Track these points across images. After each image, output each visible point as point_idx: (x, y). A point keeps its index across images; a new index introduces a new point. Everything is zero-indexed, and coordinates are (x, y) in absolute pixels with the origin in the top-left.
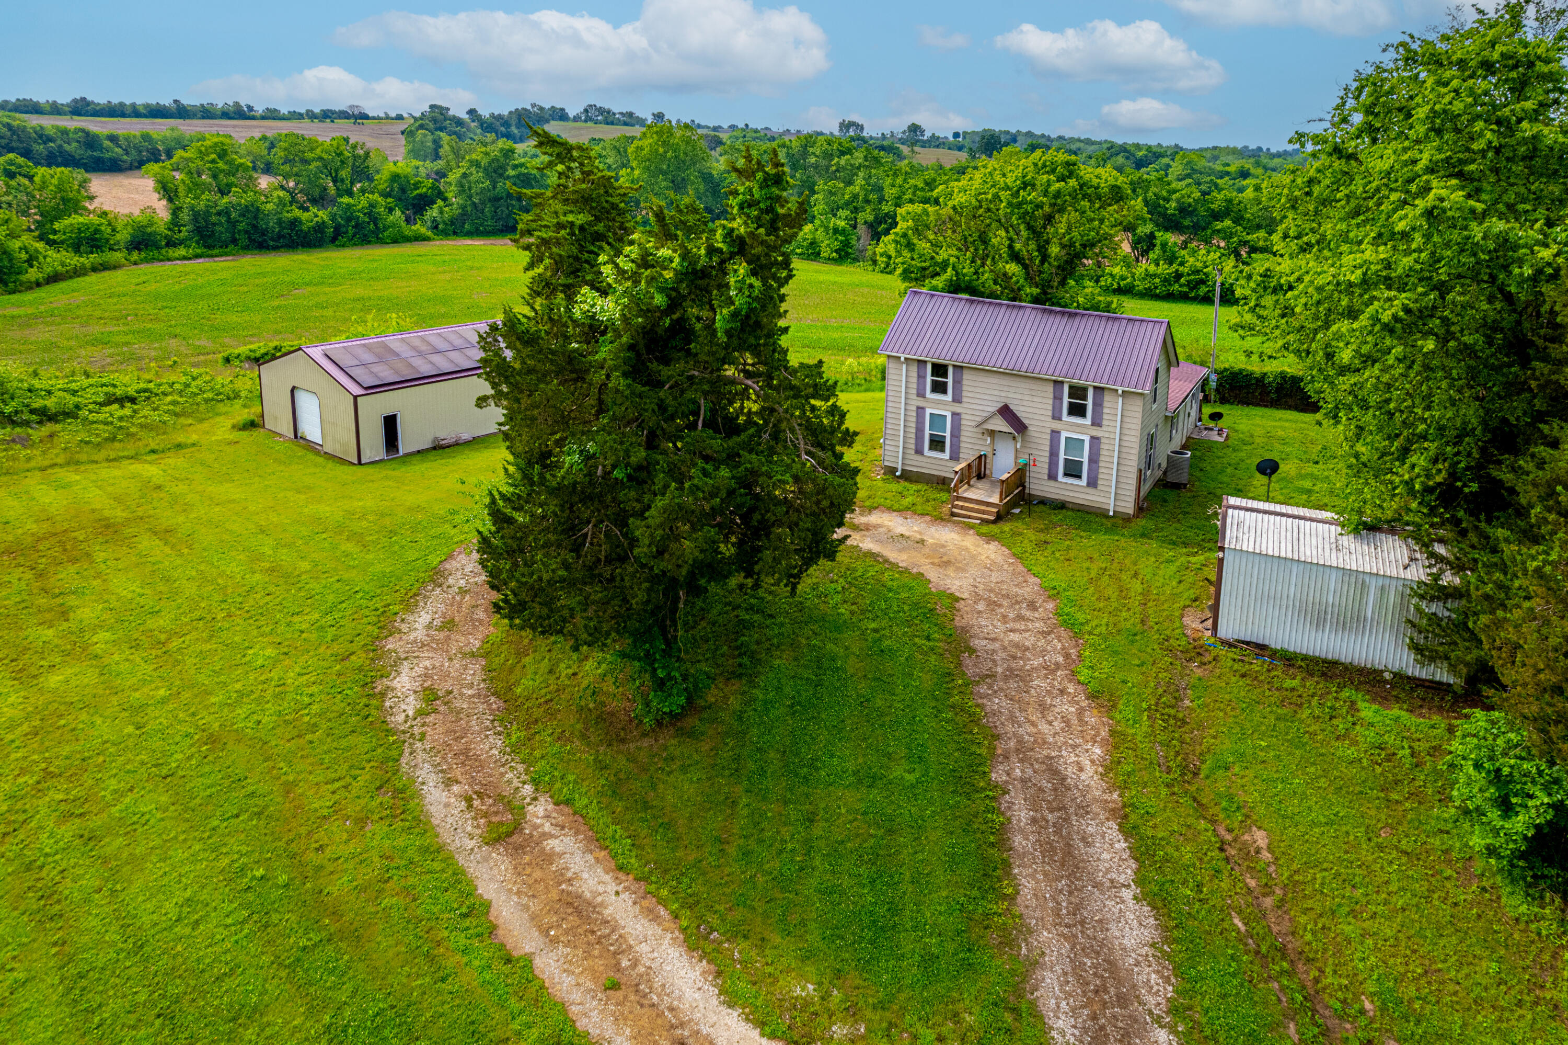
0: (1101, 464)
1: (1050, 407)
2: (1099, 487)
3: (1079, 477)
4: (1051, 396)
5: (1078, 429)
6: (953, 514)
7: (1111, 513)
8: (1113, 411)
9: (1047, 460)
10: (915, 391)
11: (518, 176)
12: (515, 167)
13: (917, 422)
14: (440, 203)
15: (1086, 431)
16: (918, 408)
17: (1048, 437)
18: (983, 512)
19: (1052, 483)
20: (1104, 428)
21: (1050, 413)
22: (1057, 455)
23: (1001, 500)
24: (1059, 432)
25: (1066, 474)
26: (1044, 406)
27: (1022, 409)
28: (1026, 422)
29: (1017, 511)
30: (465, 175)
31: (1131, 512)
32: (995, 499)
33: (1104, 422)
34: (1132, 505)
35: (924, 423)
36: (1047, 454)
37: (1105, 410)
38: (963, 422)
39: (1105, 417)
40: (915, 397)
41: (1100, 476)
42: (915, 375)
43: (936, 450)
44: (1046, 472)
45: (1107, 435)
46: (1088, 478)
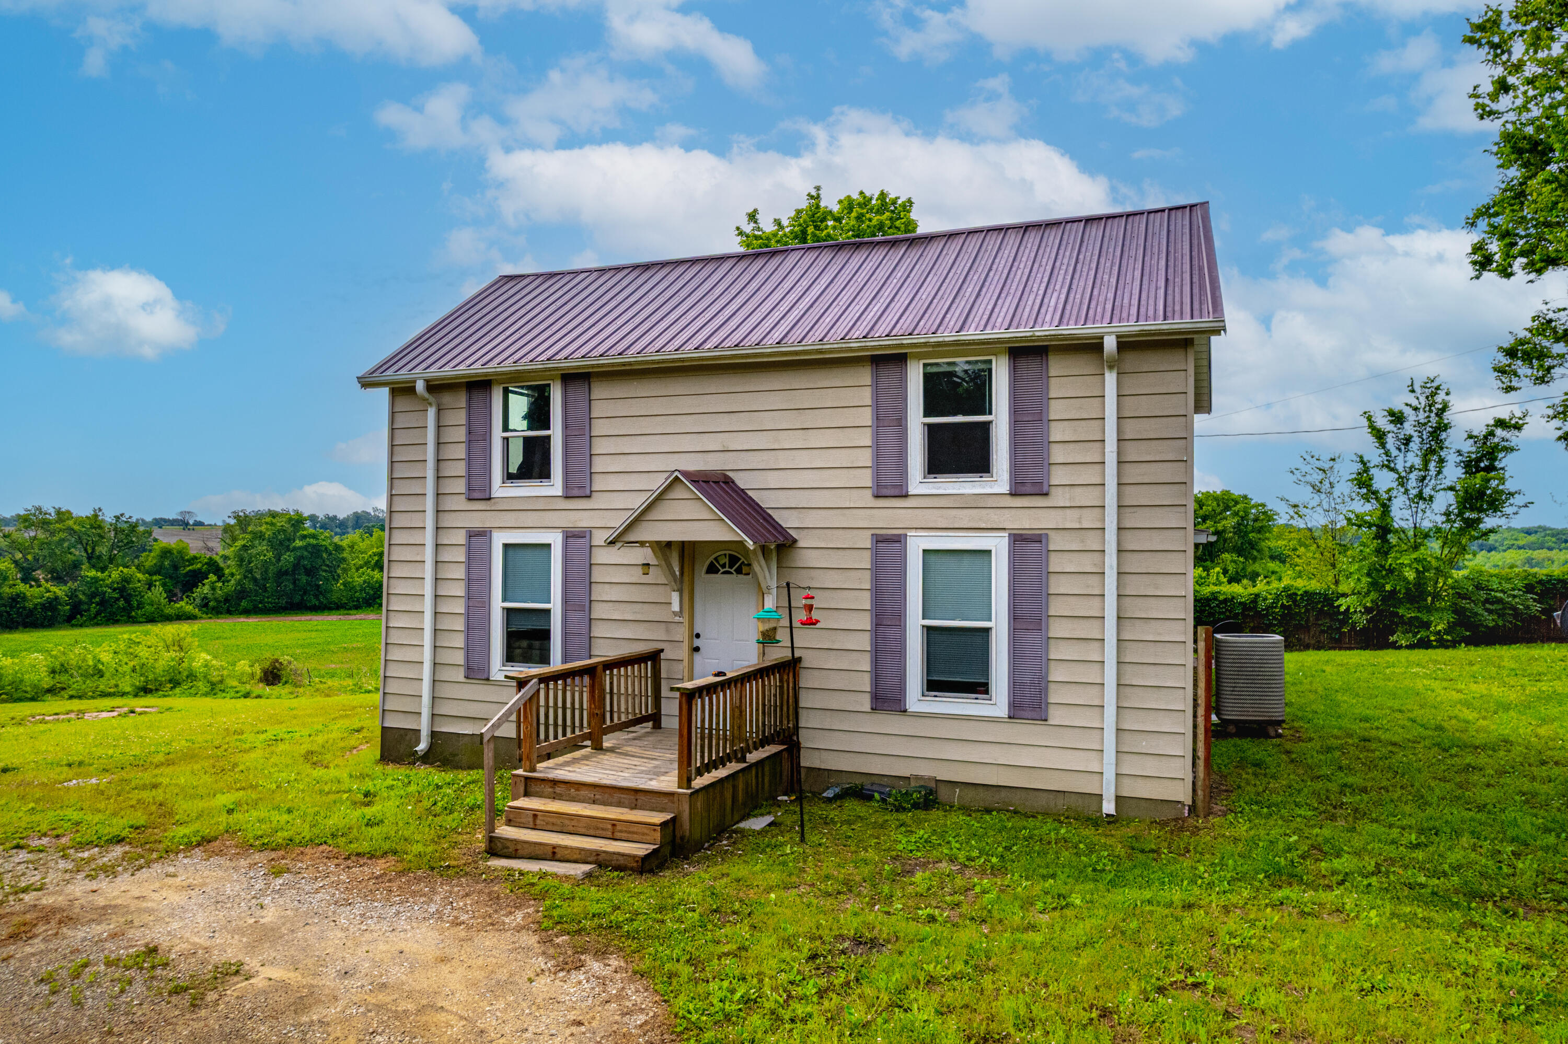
0: (1057, 629)
1: (865, 458)
2: (1056, 716)
3: (980, 688)
4: (866, 417)
5: (965, 518)
6: (496, 848)
7: (1109, 807)
8: (1087, 431)
9: (864, 642)
10: (460, 486)
11: (305, 548)
12: (304, 537)
13: (469, 581)
14: (213, 578)
15: (995, 518)
16: (472, 535)
17: (865, 561)
18: (613, 830)
19: (889, 723)
20: (1059, 497)
21: (866, 478)
22: (899, 617)
23: (685, 780)
24: (899, 540)
25: (934, 686)
26: (842, 458)
27: (773, 480)
28: (787, 521)
29: (757, 824)
30: (245, 548)
31: (1182, 793)
33: (1058, 476)
34: (1182, 769)
35: (487, 580)
36: (865, 622)
37: (1057, 433)
39: (1058, 454)
41: (1057, 674)
43: (522, 656)
44: (865, 683)
45: (1070, 520)
46: (1015, 685)
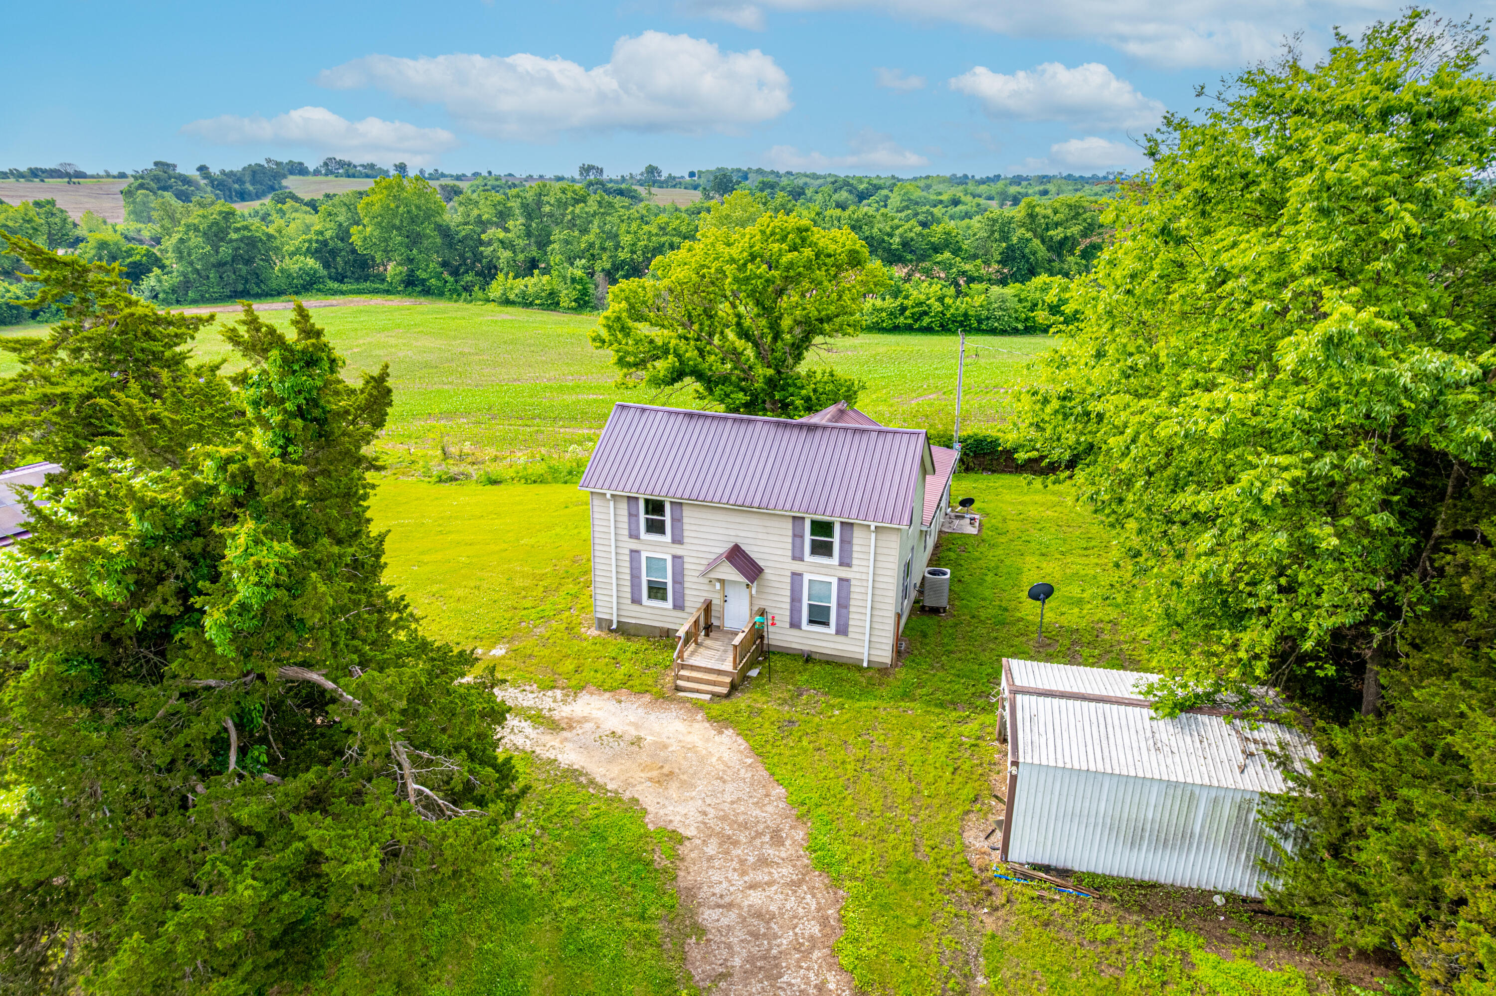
0: (852, 609)
1: (790, 546)
2: (851, 635)
3: (826, 624)
4: (790, 533)
5: (823, 570)
6: (678, 689)
7: (865, 665)
8: (864, 549)
9: (788, 606)
10: (626, 532)
11: (241, 240)
12: (237, 230)
13: (632, 568)
14: (156, 271)
15: (833, 572)
16: (632, 551)
17: (789, 580)
18: (714, 683)
19: (795, 632)
20: (854, 568)
21: (790, 553)
22: (800, 601)
23: (735, 668)
24: (801, 575)
25: (811, 622)
26: (782, 545)
27: (755, 549)
28: (761, 564)
29: (754, 673)
30: (181, 240)
31: (889, 661)
32: (728, 666)
33: (855, 562)
34: (888, 654)
35: (640, 568)
36: (788, 600)
37: (855, 548)
38: (686, 566)
39: (855, 555)
40: (627, 539)
41: (851, 622)
42: (626, 513)
43: (656, 598)
44: (788, 619)
45: (858, 576)
46: (838, 625)
